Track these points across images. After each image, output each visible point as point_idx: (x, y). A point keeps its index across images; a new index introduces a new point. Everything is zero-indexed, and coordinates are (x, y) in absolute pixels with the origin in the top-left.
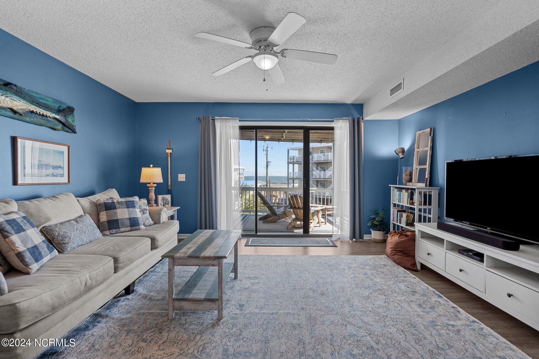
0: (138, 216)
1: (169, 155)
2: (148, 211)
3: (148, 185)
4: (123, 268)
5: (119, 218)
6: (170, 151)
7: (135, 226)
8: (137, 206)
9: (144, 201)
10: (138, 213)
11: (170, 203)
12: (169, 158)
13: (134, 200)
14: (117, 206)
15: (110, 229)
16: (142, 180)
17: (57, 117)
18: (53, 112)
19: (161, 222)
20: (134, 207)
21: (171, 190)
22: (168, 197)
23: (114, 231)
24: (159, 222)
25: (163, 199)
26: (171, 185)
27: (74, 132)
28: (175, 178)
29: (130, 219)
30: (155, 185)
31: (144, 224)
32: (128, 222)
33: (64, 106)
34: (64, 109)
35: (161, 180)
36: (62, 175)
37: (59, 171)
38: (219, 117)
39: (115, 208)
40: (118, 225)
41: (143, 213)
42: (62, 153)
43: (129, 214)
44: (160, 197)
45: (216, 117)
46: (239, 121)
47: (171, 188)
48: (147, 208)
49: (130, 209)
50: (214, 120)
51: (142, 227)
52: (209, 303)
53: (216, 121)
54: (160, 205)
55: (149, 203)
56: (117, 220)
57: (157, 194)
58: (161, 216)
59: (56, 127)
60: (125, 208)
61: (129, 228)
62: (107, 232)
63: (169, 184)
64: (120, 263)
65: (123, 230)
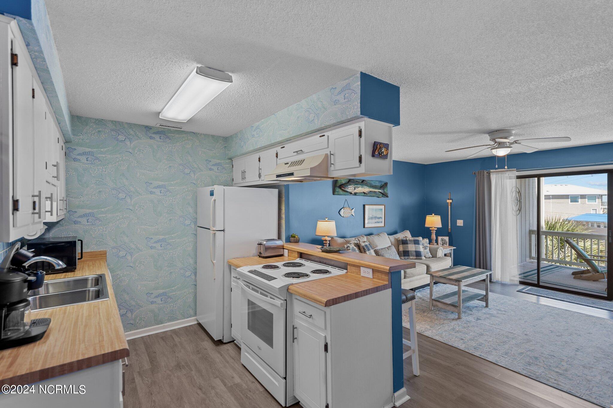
0: (421, 250)
1: (449, 204)
2: (428, 248)
3: (430, 229)
4: (408, 277)
5: (409, 250)
6: (451, 201)
7: (419, 256)
8: (421, 243)
9: (427, 240)
10: (421, 249)
11: (448, 243)
12: (449, 207)
13: (419, 239)
14: (409, 242)
15: (404, 256)
16: (427, 225)
17: (380, 191)
18: (378, 189)
19: (438, 257)
20: (419, 244)
21: (451, 232)
22: (447, 239)
23: (406, 257)
24: (436, 257)
25: (442, 240)
26: (451, 228)
27: (387, 197)
28: (454, 223)
29: (416, 251)
30: (436, 229)
31: (425, 256)
32: (414, 253)
33: (383, 184)
34: (383, 185)
35: (440, 226)
36: (382, 222)
37: (380, 220)
38: (494, 170)
39: (407, 244)
40: (409, 254)
41: (425, 249)
42: (382, 209)
43: (415, 248)
44: (440, 238)
45: (491, 171)
46: (517, 171)
47: (451, 231)
48: (428, 245)
49: (416, 245)
50: (489, 174)
51: (423, 258)
52: (452, 307)
53: (491, 174)
54: (439, 244)
55: (430, 242)
56: (408, 251)
57: (437, 235)
58: (438, 252)
59: (380, 196)
60: (413, 244)
61: (415, 257)
62: (403, 258)
63: (449, 227)
64: (407, 274)
65: (411, 257)
